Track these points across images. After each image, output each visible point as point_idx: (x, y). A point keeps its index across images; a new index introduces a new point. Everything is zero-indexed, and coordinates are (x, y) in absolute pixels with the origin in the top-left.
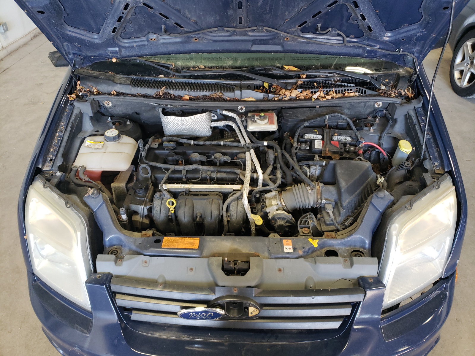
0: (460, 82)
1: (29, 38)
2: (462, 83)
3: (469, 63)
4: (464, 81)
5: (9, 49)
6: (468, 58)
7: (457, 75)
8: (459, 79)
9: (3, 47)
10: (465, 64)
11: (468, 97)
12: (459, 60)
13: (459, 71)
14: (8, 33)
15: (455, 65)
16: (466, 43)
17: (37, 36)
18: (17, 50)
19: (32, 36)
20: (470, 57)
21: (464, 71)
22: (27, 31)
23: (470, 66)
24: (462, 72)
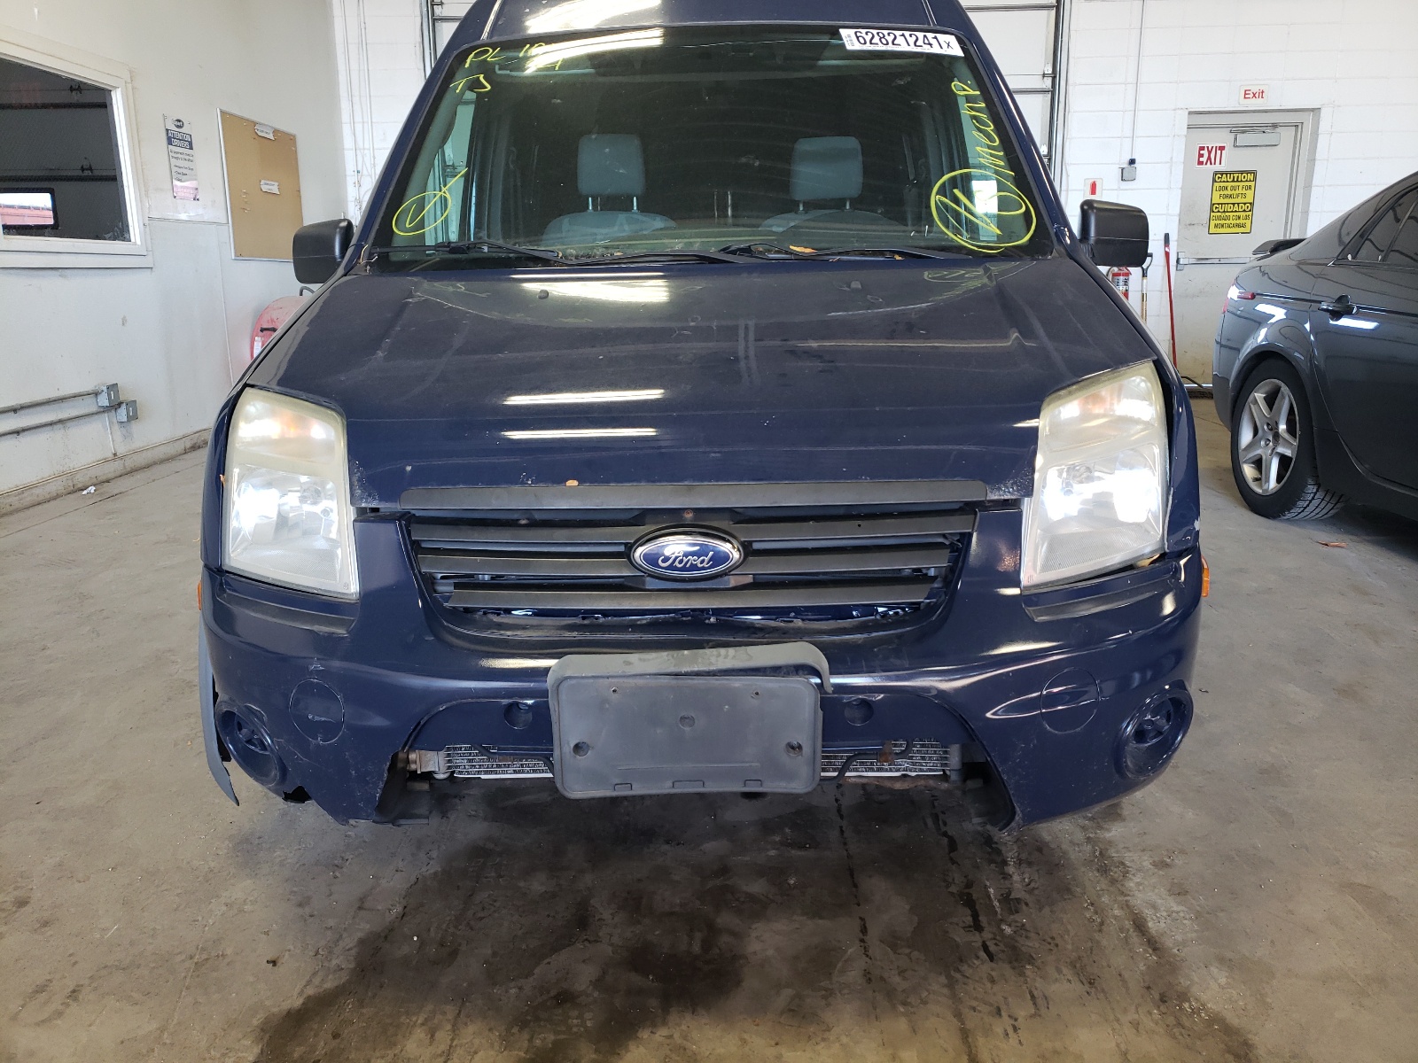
0: (1261, 487)
1: (179, 447)
2: (1265, 487)
3: (1271, 439)
4: (1268, 480)
5: (129, 464)
6: (1265, 427)
7: (1249, 471)
8: (1256, 480)
9: (115, 455)
10: (1263, 443)
11: (1288, 516)
12: (1246, 436)
13: (1253, 463)
14: (135, 426)
15: (1240, 451)
16: (1251, 398)
17: (199, 447)
18: (148, 466)
19: (188, 445)
20: (1268, 424)
21: (1264, 458)
22: (179, 434)
23: (1273, 443)
24: (1258, 463)
